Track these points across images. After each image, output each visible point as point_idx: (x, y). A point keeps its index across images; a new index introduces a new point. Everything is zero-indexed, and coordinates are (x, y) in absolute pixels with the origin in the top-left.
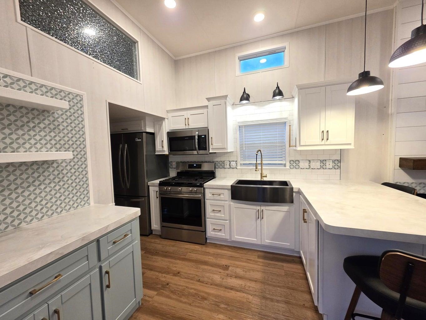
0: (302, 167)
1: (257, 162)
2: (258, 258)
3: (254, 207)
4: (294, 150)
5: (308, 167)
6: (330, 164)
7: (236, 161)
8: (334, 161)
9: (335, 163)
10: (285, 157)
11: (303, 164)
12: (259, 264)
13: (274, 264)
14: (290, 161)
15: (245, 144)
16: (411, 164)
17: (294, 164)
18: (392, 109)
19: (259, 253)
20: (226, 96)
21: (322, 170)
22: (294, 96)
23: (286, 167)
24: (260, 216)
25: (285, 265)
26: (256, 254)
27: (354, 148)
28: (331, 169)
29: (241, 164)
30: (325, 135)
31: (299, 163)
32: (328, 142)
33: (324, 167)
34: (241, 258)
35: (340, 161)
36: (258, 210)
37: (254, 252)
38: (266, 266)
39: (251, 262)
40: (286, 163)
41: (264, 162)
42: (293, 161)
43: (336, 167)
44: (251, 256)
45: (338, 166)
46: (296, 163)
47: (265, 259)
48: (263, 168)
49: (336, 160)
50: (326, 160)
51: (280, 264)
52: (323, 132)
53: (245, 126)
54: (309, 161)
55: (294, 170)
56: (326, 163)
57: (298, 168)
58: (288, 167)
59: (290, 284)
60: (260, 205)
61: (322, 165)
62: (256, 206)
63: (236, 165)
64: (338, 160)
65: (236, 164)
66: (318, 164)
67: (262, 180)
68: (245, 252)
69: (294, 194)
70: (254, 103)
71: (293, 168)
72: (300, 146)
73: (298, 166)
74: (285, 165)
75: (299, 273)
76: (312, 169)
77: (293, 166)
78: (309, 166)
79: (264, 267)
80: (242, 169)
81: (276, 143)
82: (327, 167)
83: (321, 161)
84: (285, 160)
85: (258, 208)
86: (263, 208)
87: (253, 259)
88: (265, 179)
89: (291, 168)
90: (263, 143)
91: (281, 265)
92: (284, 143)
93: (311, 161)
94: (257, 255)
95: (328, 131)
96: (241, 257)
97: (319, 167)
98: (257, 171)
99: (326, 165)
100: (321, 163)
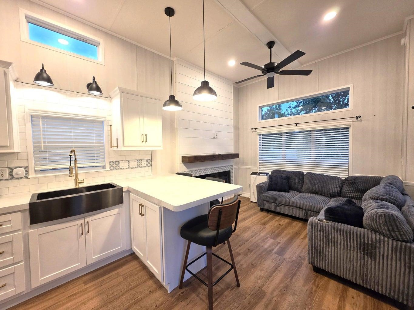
0: (122, 168)
1: (71, 165)
2: (84, 285)
3: (76, 223)
4: (113, 151)
5: (127, 167)
6: (144, 163)
7: (27, 167)
8: (147, 160)
9: (148, 162)
10: (104, 158)
11: (123, 165)
12: (89, 290)
13: (108, 277)
14: (110, 162)
15: (44, 142)
16: (188, 160)
17: (115, 165)
18: (176, 125)
19: (85, 278)
20: (10, 64)
21: (139, 169)
22: (112, 97)
23: (105, 169)
24: (84, 231)
25: (119, 270)
26: (80, 281)
27: (162, 149)
28: (146, 167)
29: (36, 171)
30: (144, 138)
31: (119, 164)
32: (147, 144)
33: (141, 166)
34: (58, 303)
35: (151, 160)
36: (82, 224)
37: (77, 282)
38: (100, 286)
39: (78, 295)
40: (105, 165)
41: (79, 165)
42: (113, 162)
43: (149, 165)
44: (74, 289)
45: (150, 164)
46: (116, 164)
47: (95, 280)
48: (78, 172)
49: (148, 159)
50: (141, 160)
51: (114, 273)
52: (143, 135)
53: (43, 117)
54: (128, 161)
55: (115, 171)
56: (141, 162)
57: (118, 169)
58: (108, 168)
59: (132, 284)
60: (84, 218)
61: (139, 164)
62: (78, 221)
63: (25, 173)
64: (150, 160)
65: (26, 171)
66: (135, 164)
67: (78, 187)
68: (60, 290)
69: (124, 194)
70: (59, 89)
71: (113, 169)
72: (124, 146)
73: (119, 166)
74: (104, 167)
75: (136, 268)
76: (131, 168)
77: (113, 167)
78: (129, 166)
79: (97, 289)
80: (38, 178)
81: (93, 143)
82: (143, 165)
83: (138, 161)
84: (104, 161)
85: (82, 221)
86: (87, 220)
87: (79, 290)
88: (81, 185)
89: (111, 170)
90: (75, 142)
91: (116, 274)
92: (103, 143)
93: (130, 161)
94: (82, 282)
95: (146, 135)
96: (56, 302)
97: (137, 166)
98: (71, 176)
99: (142, 164)
100: (138, 163)
